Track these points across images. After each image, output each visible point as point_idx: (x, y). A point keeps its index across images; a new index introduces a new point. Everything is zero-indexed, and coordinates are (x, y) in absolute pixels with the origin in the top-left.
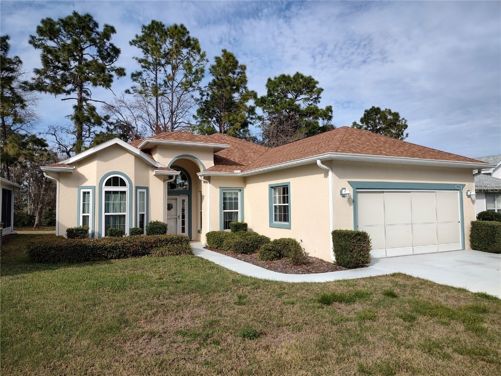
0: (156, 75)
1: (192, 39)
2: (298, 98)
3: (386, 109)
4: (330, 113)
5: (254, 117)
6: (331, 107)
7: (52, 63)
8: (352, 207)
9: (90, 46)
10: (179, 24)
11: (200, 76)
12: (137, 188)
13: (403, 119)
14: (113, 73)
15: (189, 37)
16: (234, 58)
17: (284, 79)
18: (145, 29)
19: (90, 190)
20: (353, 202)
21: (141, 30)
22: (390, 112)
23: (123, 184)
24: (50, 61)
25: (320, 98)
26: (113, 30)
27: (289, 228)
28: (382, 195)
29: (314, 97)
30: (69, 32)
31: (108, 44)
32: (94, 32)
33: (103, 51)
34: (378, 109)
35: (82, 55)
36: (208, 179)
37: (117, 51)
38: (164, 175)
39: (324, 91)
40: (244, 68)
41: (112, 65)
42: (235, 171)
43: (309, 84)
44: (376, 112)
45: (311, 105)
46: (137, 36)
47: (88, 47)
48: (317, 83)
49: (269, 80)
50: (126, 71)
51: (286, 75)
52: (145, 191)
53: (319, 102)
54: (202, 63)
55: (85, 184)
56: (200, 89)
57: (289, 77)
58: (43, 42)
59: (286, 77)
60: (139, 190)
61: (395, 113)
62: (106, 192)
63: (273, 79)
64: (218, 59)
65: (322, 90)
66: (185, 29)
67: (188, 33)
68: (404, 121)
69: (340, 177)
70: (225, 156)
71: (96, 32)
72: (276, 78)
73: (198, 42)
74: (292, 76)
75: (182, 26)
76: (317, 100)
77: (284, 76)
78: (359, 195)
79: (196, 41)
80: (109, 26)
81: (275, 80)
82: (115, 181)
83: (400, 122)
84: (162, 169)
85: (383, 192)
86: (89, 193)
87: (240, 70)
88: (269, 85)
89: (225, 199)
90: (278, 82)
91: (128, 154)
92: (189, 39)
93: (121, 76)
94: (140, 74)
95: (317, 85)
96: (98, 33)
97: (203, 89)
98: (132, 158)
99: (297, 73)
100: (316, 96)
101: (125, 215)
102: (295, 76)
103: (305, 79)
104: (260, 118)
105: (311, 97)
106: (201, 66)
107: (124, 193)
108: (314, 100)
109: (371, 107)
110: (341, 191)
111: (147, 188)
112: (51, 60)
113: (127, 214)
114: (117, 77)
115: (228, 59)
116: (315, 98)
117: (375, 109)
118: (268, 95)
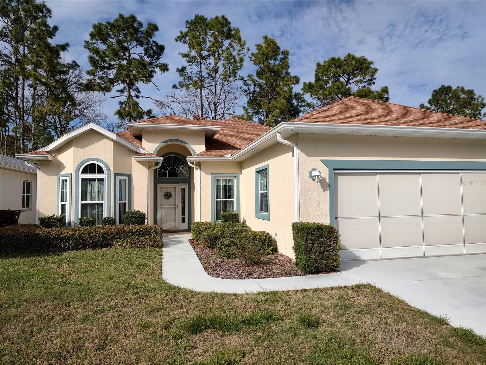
0: (201, 68)
1: (233, 29)
2: (351, 81)
3: (458, 87)
4: (386, 94)
5: (303, 104)
6: (387, 87)
7: (99, 64)
8: (327, 193)
9: (136, 45)
10: (220, 16)
11: (238, 65)
12: (116, 175)
13: (480, 97)
14: (157, 70)
15: (230, 28)
16: (276, 44)
17: (334, 62)
18: (189, 24)
19: (67, 178)
20: (329, 186)
21: (185, 26)
22: (463, 90)
23: (101, 171)
24: (96, 62)
25: (375, 79)
26: (156, 28)
27: (268, 219)
28: (376, 177)
29: (367, 78)
30: (114, 33)
31: (151, 42)
32: (139, 32)
33: (149, 49)
34: (449, 88)
35: (130, 54)
36: (199, 164)
37: (162, 48)
38: (150, 162)
39: (378, 72)
40: (286, 53)
41: (158, 62)
42: (226, 156)
43: (361, 65)
44: (446, 91)
45: (364, 87)
46: (181, 32)
47: (134, 46)
48: (372, 63)
49: (319, 65)
50: (169, 67)
51: (336, 58)
52: (127, 178)
53: (374, 83)
54: (242, 52)
55: (64, 172)
56: (242, 78)
57: (339, 59)
58: (95, 45)
59: (335, 59)
60: (118, 178)
61: (469, 91)
62: (83, 180)
63: (322, 63)
64: (259, 47)
65: (376, 70)
66: (226, 20)
67: (229, 23)
68: (480, 98)
69: (309, 154)
70: (225, 141)
71: (141, 32)
72: (325, 62)
73: (239, 32)
74: (342, 58)
75: (223, 17)
76: (371, 81)
77: (333, 59)
78: (339, 177)
79: (237, 31)
80: (153, 25)
81: (325, 64)
82: (93, 168)
83: (475, 100)
84: (144, 154)
85: (377, 173)
86: (66, 181)
87: (283, 56)
88: (318, 70)
89: (217, 187)
90: (327, 66)
91: (106, 140)
92: (230, 30)
93: (164, 71)
94: (184, 68)
95: (371, 66)
96: (142, 32)
97: (246, 79)
98: (111, 143)
99: (349, 54)
100: (370, 78)
101: (102, 204)
102: (346, 58)
103: (357, 60)
104: (309, 105)
105: (364, 79)
106: (242, 56)
107: (101, 180)
108: (368, 82)
109: (440, 86)
110: (311, 173)
111: (130, 176)
112: (97, 60)
113: (104, 202)
114: (161, 73)
115: (268, 45)
116: (369, 80)
117: (445, 88)
118: (316, 80)
